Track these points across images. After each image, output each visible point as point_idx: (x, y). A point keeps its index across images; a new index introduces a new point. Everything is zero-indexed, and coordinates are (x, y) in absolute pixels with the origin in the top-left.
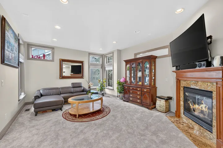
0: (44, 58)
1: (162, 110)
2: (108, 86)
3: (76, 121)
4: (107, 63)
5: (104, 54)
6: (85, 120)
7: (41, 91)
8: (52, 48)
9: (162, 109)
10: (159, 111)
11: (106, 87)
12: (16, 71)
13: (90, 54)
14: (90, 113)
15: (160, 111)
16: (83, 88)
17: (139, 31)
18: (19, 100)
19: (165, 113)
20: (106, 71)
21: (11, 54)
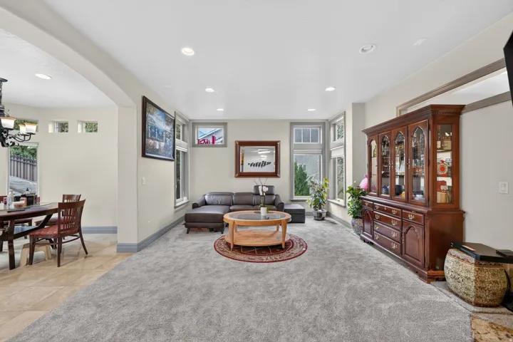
0: (213, 142)
1: (463, 290)
2: (339, 197)
3: (226, 253)
4: (335, 140)
5: (327, 120)
6: (242, 257)
7: (206, 197)
8: (224, 124)
9: (461, 288)
10: (452, 291)
11: (334, 198)
12: (172, 164)
13: (293, 124)
14: (257, 247)
15: (457, 295)
16: (274, 197)
17: (374, 47)
18: (175, 207)
19: (477, 305)
20: (332, 161)
21: (158, 143)
